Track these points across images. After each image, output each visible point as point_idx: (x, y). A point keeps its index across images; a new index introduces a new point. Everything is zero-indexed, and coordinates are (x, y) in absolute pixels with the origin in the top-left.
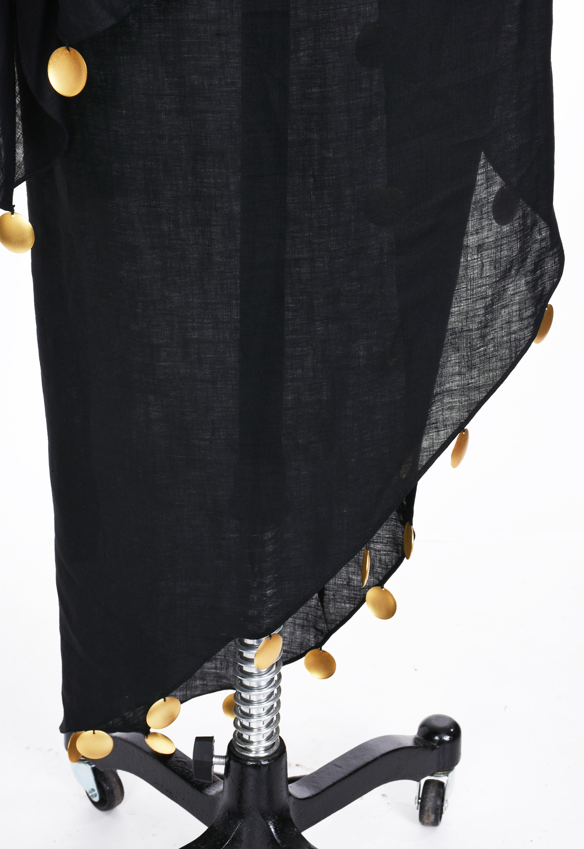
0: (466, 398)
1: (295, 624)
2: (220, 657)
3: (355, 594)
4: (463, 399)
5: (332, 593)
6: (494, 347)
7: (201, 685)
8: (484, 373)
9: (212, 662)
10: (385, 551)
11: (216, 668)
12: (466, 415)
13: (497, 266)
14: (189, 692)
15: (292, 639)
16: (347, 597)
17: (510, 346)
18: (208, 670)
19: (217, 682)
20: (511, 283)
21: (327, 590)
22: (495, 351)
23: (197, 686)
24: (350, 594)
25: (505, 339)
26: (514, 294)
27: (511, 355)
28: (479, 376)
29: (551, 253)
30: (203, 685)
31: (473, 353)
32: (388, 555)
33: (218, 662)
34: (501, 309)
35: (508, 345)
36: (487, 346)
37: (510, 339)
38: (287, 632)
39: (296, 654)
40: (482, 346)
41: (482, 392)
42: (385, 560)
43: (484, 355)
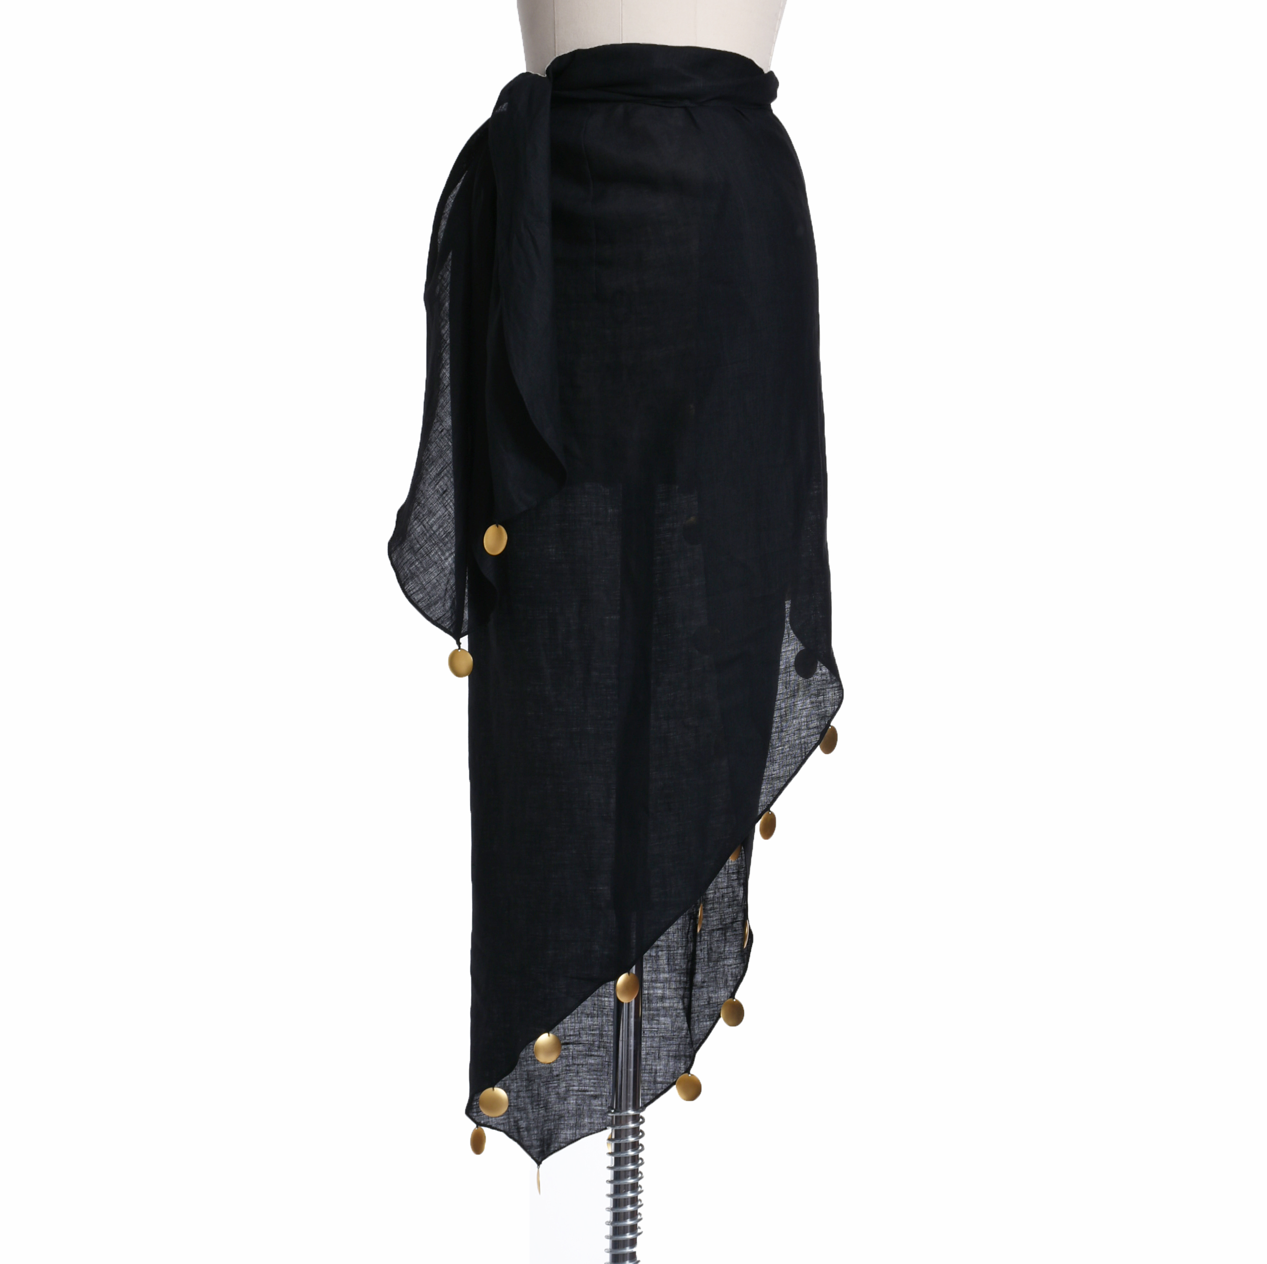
0: (771, 786)
1: (669, 1056)
2: (605, 1094)
3: (714, 1011)
4: (769, 786)
5: (696, 1015)
6: (789, 747)
7: (589, 1123)
8: (783, 767)
9: (598, 1099)
10: (735, 965)
11: (602, 1105)
12: (771, 798)
13: (787, 686)
14: (578, 1130)
15: (666, 1070)
16: (708, 1015)
17: (801, 748)
18: (595, 1108)
19: (603, 1120)
20: (799, 701)
21: (692, 1013)
22: (790, 750)
23: (585, 1124)
24: (709, 1012)
25: (797, 742)
26: (802, 709)
27: (801, 754)
28: (779, 769)
29: (831, 686)
30: (590, 1123)
31: (773, 750)
32: (737, 967)
33: (604, 1099)
34: (793, 719)
35: (800, 746)
36: (784, 746)
37: (800, 742)
38: (663, 1064)
39: (670, 1083)
40: (781, 746)
41: (782, 782)
42: (735, 972)
43: (782, 753)
